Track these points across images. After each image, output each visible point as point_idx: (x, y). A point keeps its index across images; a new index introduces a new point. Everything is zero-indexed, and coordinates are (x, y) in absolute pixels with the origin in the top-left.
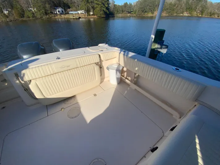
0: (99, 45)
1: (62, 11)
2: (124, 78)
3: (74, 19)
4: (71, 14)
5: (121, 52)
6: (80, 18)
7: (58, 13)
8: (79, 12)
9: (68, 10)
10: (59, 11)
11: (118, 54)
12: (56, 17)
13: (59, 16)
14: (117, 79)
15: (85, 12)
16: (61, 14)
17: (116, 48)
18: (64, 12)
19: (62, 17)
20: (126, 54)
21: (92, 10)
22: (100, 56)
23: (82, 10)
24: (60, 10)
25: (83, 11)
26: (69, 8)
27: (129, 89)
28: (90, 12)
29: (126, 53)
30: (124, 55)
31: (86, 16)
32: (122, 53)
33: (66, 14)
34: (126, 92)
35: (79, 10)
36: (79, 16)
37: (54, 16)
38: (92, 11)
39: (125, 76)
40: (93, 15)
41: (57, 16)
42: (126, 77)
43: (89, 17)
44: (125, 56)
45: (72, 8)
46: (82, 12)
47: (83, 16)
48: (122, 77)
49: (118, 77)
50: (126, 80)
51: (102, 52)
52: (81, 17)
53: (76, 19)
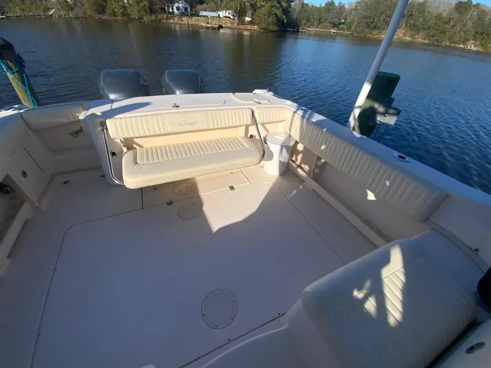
0: (254, 92)
1: (186, 9)
2: (295, 166)
3: (208, 28)
4: (204, 16)
5: (297, 110)
6: (221, 27)
7: (175, 11)
8: (222, 14)
9: (199, 7)
10: (178, 8)
11: (291, 113)
12: (172, 21)
13: (176, 19)
14: (281, 163)
15: (233, 15)
16: (182, 14)
17: (289, 102)
18: (189, 10)
19: (183, 22)
20: (307, 117)
21: (249, 12)
22: (253, 112)
23: (229, 9)
24: (181, 5)
25: (230, 11)
26: (202, 3)
27: (301, 187)
28: (246, 16)
29: (308, 113)
30: (303, 117)
31: (235, 25)
32: (300, 113)
33: (192, 15)
34: (294, 192)
35: (222, 10)
36: (220, 24)
37: (167, 18)
38: (250, 15)
39: (298, 162)
40: (251, 23)
41: (172, 18)
42: (301, 164)
43: (241, 27)
44: (305, 120)
45: (207, 3)
46: (227, 15)
47: (229, 25)
48: (290, 162)
49: (282, 160)
50: (299, 170)
51: (259, 106)
52: (224, 26)
53: (213, 29)
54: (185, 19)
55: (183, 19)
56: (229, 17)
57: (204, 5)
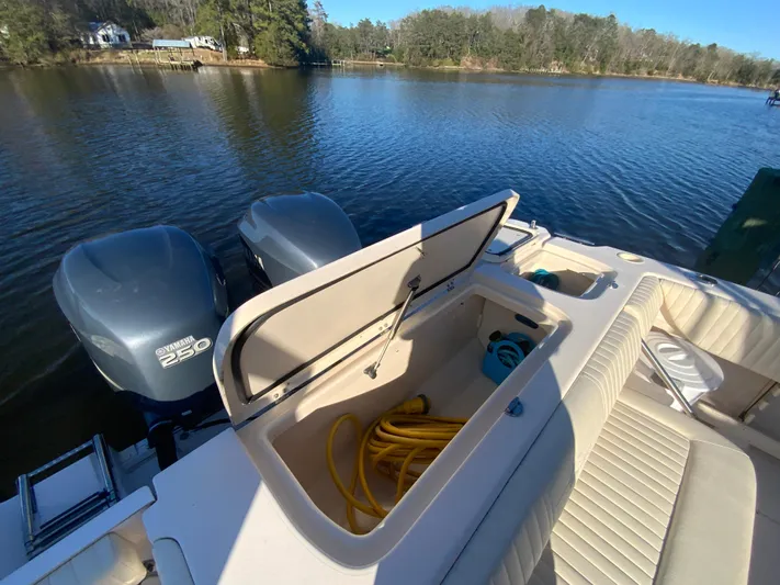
1: (122, 38)
3: (174, 67)
4: (160, 48)
6: (197, 64)
7: (101, 42)
8: (195, 41)
9: (147, 33)
10: (106, 38)
12: (98, 60)
13: (107, 57)
15: (215, 44)
16: (116, 48)
18: (128, 39)
19: (122, 61)
21: (243, 39)
23: (204, 34)
24: (110, 32)
25: (208, 38)
26: (151, 25)
28: (238, 45)
31: (224, 60)
33: (137, 47)
35: (190, 35)
36: (195, 59)
37: (88, 56)
38: (246, 43)
40: (249, 56)
41: (98, 55)
43: (235, 62)
45: (162, 26)
46: (204, 44)
47: (211, 60)
52: (202, 62)
53: (184, 68)
54: (124, 54)
55: (121, 54)
56: (208, 48)
57: (156, 30)
